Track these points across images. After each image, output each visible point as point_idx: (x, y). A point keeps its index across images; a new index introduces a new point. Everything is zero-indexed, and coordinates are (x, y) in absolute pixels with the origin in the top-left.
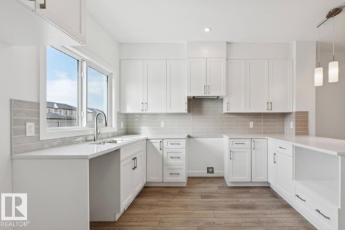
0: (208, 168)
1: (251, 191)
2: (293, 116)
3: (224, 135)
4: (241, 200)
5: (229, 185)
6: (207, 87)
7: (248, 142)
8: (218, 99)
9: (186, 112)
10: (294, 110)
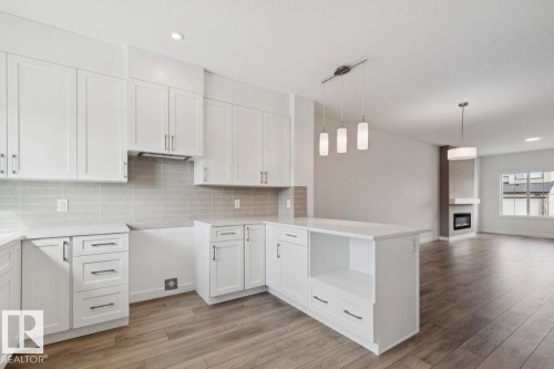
0: (167, 282)
1: (246, 303)
2: (291, 192)
3: (195, 222)
4: (238, 323)
5: (209, 302)
6: (169, 138)
7: (239, 231)
8: (187, 161)
9: (126, 180)
10: (293, 185)
